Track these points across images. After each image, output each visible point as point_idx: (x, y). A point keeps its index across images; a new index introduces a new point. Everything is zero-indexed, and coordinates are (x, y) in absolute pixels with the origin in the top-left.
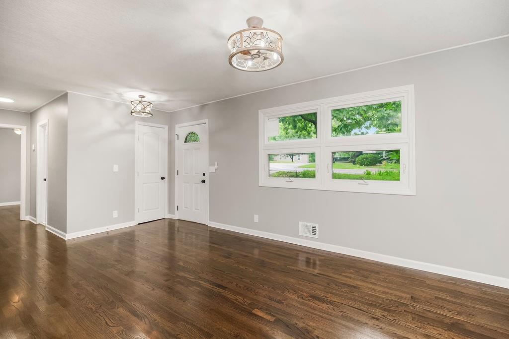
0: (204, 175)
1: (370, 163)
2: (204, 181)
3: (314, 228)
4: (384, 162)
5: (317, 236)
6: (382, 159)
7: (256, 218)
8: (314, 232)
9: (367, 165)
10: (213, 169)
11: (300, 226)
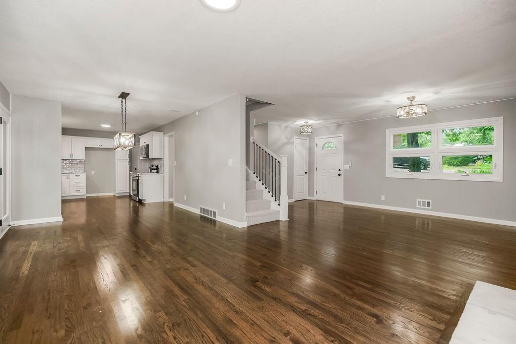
0: (340, 170)
1: (460, 162)
2: (339, 175)
3: (428, 203)
4: (479, 161)
5: (430, 208)
6: (476, 158)
7: (383, 198)
8: (428, 205)
9: (457, 165)
10: (347, 167)
11: (417, 201)
